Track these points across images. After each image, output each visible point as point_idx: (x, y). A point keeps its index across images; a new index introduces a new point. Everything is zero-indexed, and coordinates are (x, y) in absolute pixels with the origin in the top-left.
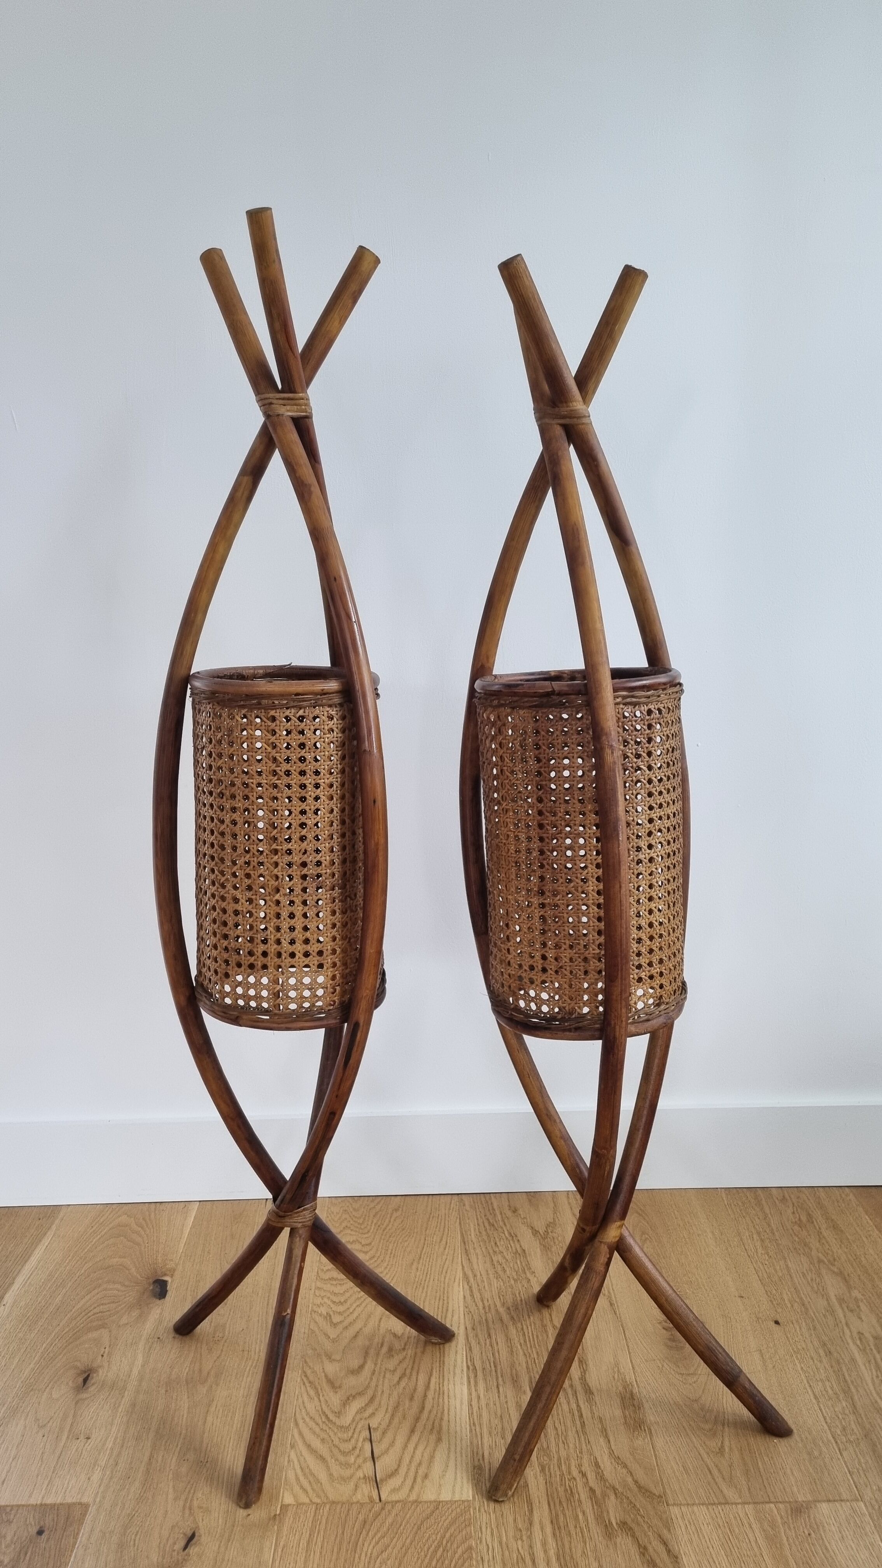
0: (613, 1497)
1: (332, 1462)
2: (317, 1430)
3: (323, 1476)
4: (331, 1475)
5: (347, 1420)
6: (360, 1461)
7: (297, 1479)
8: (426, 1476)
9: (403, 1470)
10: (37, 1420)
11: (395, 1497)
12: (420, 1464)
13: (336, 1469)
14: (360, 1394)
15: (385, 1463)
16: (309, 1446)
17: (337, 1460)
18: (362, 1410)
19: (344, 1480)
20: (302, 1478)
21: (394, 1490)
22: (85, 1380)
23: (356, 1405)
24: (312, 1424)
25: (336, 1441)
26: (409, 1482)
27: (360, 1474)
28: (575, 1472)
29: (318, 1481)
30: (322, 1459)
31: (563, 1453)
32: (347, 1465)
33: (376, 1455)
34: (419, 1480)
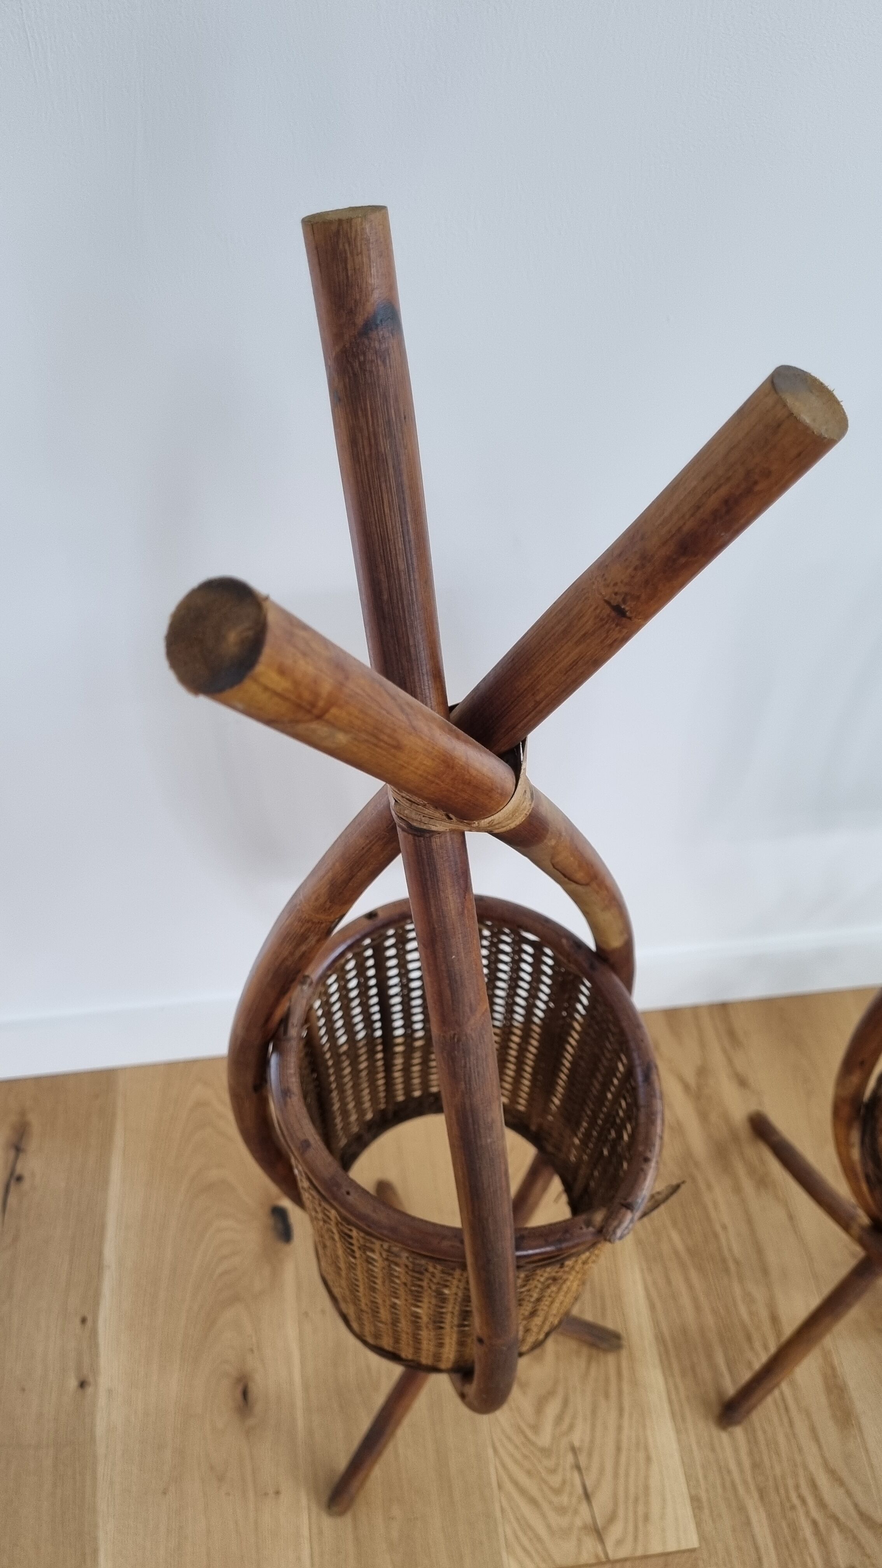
0: (836, 1531)
1: (545, 1506)
2: (518, 1456)
3: (542, 1531)
4: (549, 1527)
5: (545, 1438)
6: (574, 1500)
7: (517, 1537)
8: (646, 1518)
9: (621, 1513)
10: (212, 1468)
11: (622, 1553)
12: (636, 1500)
13: (555, 1520)
14: (551, 1393)
15: (602, 1500)
16: (516, 1483)
17: (551, 1503)
18: (559, 1419)
19: (565, 1533)
20: (520, 1534)
21: (619, 1543)
22: (245, 1393)
23: (552, 1409)
24: (510, 1447)
25: (544, 1474)
26: (631, 1528)
27: (578, 1522)
28: (795, 1500)
29: (539, 1539)
30: (533, 1501)
31: (778, 1471)
32: (561, 1510)
33: (589, 1490)
34: (640, 1525)
